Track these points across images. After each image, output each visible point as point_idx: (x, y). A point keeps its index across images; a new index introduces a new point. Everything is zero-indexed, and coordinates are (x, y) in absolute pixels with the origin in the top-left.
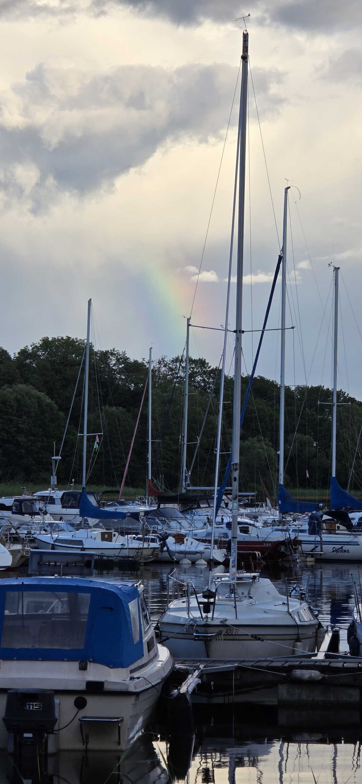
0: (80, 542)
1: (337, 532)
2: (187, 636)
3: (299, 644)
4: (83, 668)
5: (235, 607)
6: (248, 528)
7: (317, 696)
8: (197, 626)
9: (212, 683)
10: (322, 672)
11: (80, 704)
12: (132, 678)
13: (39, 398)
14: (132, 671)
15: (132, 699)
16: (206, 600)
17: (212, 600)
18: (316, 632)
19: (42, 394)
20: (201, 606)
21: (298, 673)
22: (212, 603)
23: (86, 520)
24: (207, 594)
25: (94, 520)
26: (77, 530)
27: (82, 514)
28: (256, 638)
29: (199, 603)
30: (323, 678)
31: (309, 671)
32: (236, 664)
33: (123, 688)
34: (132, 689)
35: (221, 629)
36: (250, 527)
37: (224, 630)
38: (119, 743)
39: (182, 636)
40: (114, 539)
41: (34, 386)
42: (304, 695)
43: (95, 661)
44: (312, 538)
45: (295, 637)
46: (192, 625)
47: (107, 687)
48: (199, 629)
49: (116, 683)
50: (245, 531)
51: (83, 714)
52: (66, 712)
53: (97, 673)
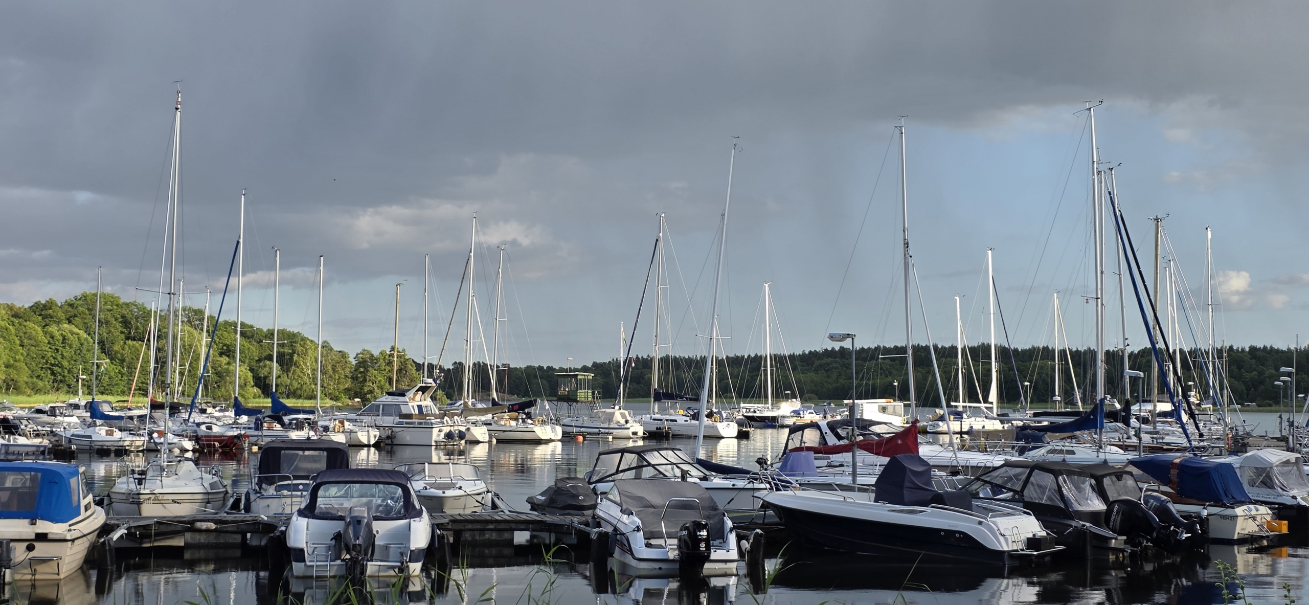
0: (90, 437)
1: (274, 429)
2: (127, 501)
3: (209, 505)
4: (33, 524)
5: (161, 481)
6: (211, 426)
7: (212, 539)
8: (133, 494)
9: (138, 533)
10: (215, 524)
11: (30, 548)
12: (70, 530)
13: (78, 334)
14: (70, 525)
15: (70, 543)
16: (140, 477)
17: (144, 477)
18: (224, 497)
19: (81, 332)
20: (136, 481)
21: (198, 525)
22: (144, 479)
23: (95, 421)
24: (141, 472)
25: (100, 421)
26: (88, 427)
27: (91, 417)
28: (174, 501)
29: (135, 479)
30: (216, 528)
31: (206, 523)
32: (156, 520)
33: (62, 537)
34: (68, 538)
35: (150, 496)
36: (213, 426)
37: (153, 497)
38: (58, 574)
39: (123, 501)
40: (115, 434)
41: (76, 326)
42: (202, 538)
43: (42, 519)
44: (256, 433)
45: (207, 500)
46: (130, 494)
47: (50, 537)
48: (134, 496)
49: (57, 534)
50: (209, 428)
51: (32, 554)
52: (19, 553)
53: (43, 526)
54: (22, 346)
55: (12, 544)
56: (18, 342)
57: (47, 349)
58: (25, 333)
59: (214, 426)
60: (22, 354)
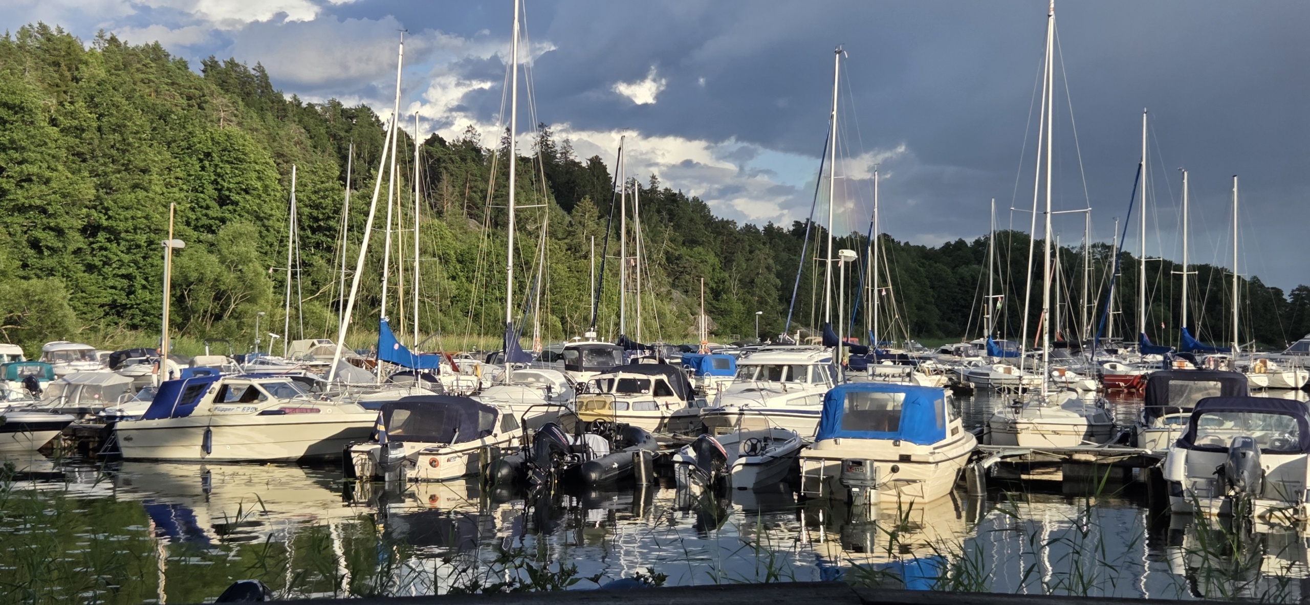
0: (988, 375)
2: (1004, 431)
4: (897, 445)
5: (1040, 411)
6: (1116, 365)
7: (1091, 472)
8: (1011, 423)
10: (1095, 456)
11: (895, 469)
12: (934, 453)
14: (935, 448)
15: (933, 465)
17: (1020, 405)
18: (1110, 431)
20: (1014, 409)
21: (1077, 456)
22: (1021, 407)
25: (998, 358)
28: (1056, 433)
29: (1012, 407)
30: (1096, 460)
31: (1086, 455)
32: (1032, 450)
33: (925, 459)
34: (931, 460)
35: (1028, 425)
37: (1031, 426)
38: (923, 497)
39: (1001, 431)
40: (1012, 372)
42: (1080, 471)
43: (906, 440)
45: (1090, 433)
46: (1007, 423)
47: (913, 458)
48: (1011, 425)
49: (920, 456)
50: (1114, 367)
51: (897, 476)
52: (884, 474)
53: (907, 447)
54: (932, 287)
55: (876, 464)
56: (928, 283)
57: (957, 290)
58: (935, 275)
59: (1118, 365)
60: (933, 297)
